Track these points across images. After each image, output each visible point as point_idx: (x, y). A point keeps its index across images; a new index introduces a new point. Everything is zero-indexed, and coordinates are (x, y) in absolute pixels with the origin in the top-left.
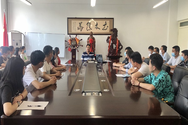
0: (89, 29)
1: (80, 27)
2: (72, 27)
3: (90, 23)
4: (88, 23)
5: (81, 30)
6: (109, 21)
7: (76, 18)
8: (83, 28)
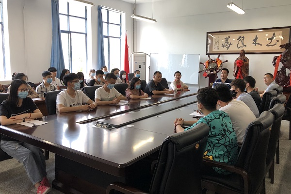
0: (242, 46)
1: (226, 43)
2: (214, 44)
3: (243, 37)
4: (240, 37)
5: (228, 48)
6: (281, 32)
7: (220, 32)
8: (230, 44)
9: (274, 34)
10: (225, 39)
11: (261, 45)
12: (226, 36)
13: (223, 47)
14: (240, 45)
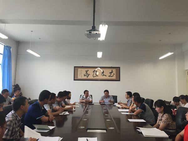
0: (96, 76)
1: (86, 74)
2: (79, 74)
3: (96, 71)
4: (95, 71)
5: (87, 77)
6: (115, 70)
7: (83, 67)
8: (89, 75)
9: (112, 70)
10: (86, 71)
11: (106, 76)
12: (86, 70)
13: (85, 76)
14: (95, 75)
